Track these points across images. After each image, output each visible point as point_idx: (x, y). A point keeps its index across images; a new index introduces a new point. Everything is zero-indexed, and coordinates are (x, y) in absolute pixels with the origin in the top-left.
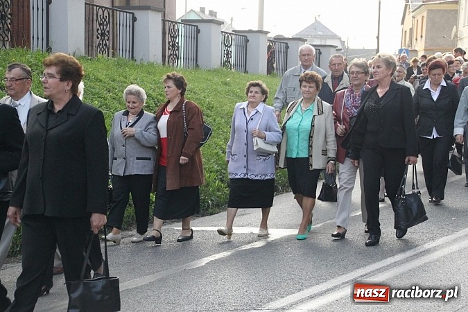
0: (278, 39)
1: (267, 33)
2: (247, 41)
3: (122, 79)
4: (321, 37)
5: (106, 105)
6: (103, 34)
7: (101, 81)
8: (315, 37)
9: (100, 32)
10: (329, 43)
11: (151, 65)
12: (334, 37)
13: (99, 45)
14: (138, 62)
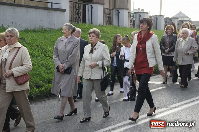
0: (167, 18)
1: (164, 16)
2: (157, 19)
3: (116, 33)
4: (182, 17)
5: (111, 41)
6: (108, 18)
7: (109, 33)
8: (180, 17)
9: (108, 17)
10: (184, 19)
11: (125, 28)
12: (187, 17)
13: (108, 21)
14: (120, 27)
